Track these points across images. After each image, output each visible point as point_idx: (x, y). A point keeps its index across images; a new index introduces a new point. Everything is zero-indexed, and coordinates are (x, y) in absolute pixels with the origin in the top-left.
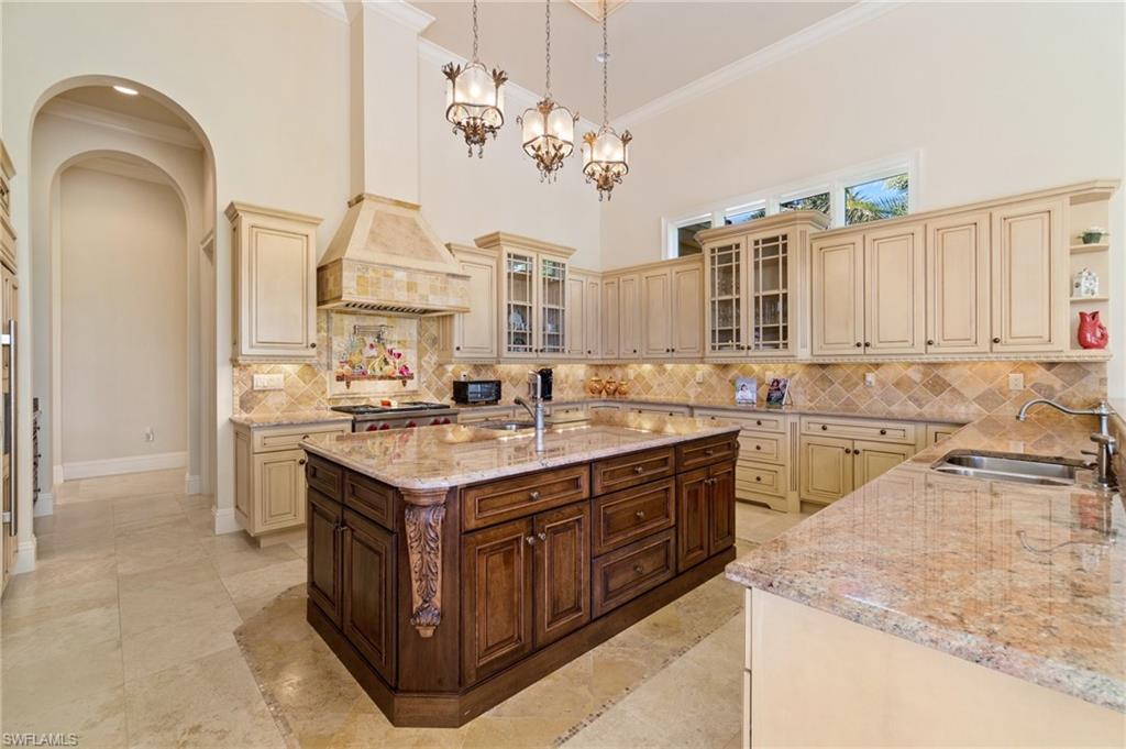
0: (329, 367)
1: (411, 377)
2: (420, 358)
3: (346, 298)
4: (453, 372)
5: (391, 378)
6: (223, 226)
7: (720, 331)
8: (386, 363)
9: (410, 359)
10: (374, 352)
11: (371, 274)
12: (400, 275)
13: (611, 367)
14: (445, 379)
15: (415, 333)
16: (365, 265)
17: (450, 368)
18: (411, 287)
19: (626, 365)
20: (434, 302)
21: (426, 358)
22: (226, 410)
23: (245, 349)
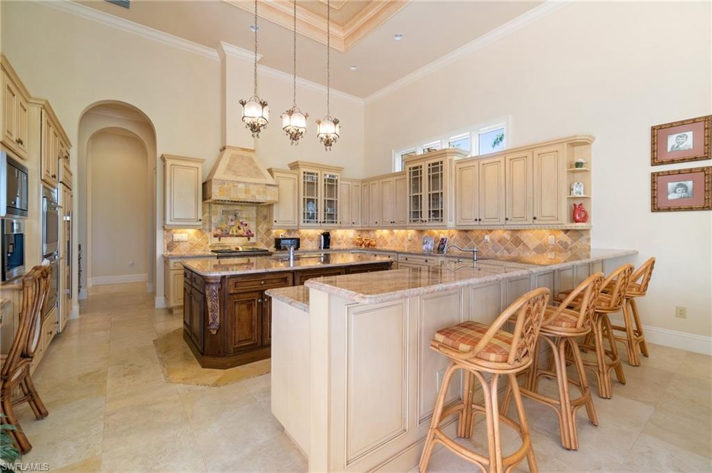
0: (210, 231)
1: (253, 236)
2: (257, 226)
3: (214, 197)
4: (275, 233)
5: (242, 236)
7: (413, 212)
8: (239, 228)
9: (252, 227)
10: (233, 223)
11: (226, 186)
12: (241, 186)
13: (368, 231)
14: (271, 237)
15: (255, 214)
16: (223, 182)
17: (274, 231)
18: (247, 191)
19: (375, 230)
20: (259, 198)
21: (261, 226)
22: (160, 250)
23: (168, 222)
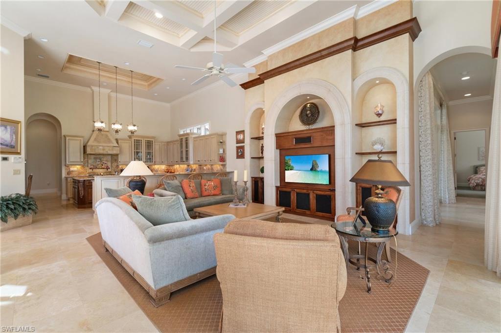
0: (88, 166)
1: (109, 168)
2: (112, 164)
3: (88, 153)
5: (104, 168)
6: (63, 138)
8: (103, 165)
9: (109, 164)
10: (99, 163)
11: (94, 148)
12: (101, 147)
13: (172, 166)
14: (119, 169)
15: (110, 159)
16: (92, 146)
17: (120, 166)
18: (103, 150)
19: (174, 165)
20: (110, 152)
21: (114, 164)
22: (64, 175)
23: (67, 163)
